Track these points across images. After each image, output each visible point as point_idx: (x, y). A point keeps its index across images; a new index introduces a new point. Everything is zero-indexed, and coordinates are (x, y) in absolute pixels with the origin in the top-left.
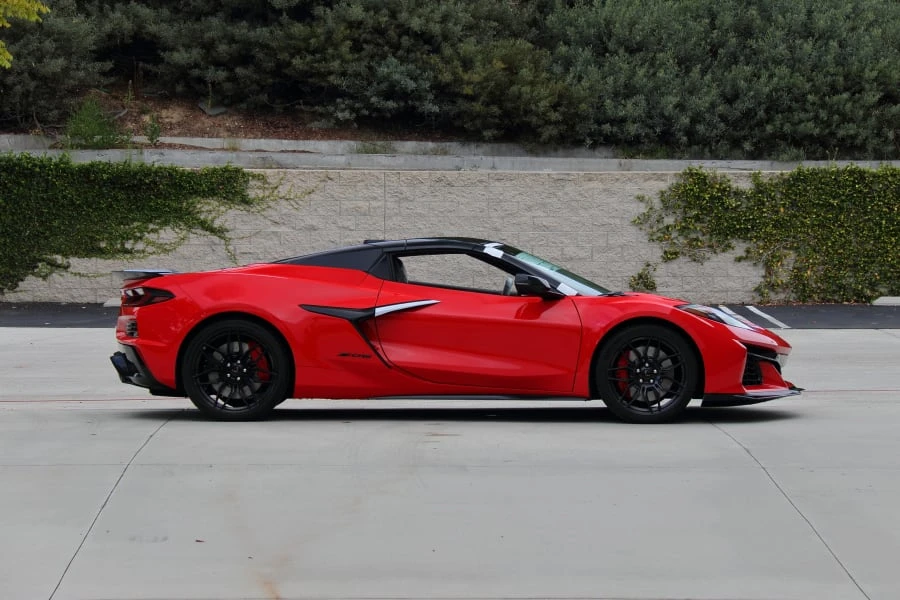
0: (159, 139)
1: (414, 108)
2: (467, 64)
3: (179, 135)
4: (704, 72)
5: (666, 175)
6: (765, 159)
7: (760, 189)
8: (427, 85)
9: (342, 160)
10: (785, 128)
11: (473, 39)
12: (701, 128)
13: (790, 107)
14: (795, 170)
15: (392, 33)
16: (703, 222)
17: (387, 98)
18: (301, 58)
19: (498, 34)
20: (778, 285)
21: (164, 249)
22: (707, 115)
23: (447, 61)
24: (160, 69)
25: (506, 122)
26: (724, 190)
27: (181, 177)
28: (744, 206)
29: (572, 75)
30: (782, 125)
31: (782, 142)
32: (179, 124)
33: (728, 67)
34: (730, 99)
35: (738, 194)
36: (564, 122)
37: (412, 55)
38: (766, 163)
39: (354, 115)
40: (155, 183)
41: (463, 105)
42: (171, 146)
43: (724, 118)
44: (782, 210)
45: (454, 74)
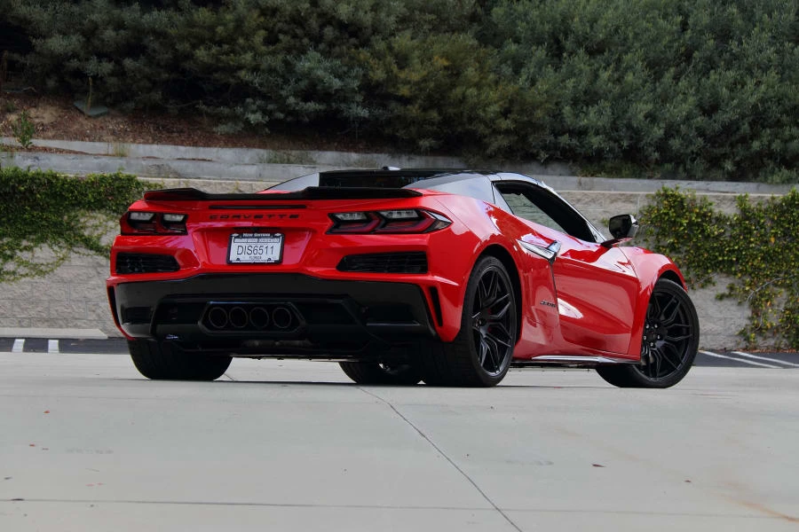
0: (31, 141)
1: (338, 111)
2: (403, 61)
3: (54, 137)
4: (677, 78)
5: (636, 196)
6: (749, 181)
7: (746, 214)
8: (355, 84)
9: (252, 170)
10: (774, 146)
11: (408, 34)
12: (675, 143)
13: (779, 121)
14: (789, 194)
15: (314, 23)
16: (680, 252)
17: (306, 99)
18: (205, 50)
19: (435, 29)
20: (767, 329)
21: (38, 270)
22: (683, 128)
23: (378, 56)
24: (29, 60)
25: (445, 131)
26: (705, 215)
27: (63, 184)
28: (728, 234)
29: (524, 77)
30: (770, 143)
31: (769, 161)
32: (53, 126)
33: (706, 73)
34: (710, 109)
35: (720, 220)
36: (515, 132)
37: (337, 49)
38: (752, 185)
39: (267, 118)
40: (31, 192)
41: (396, 108)
42: (45, 149)
43: (701, 132)
44: (773, 240)
45: (389, 71)
